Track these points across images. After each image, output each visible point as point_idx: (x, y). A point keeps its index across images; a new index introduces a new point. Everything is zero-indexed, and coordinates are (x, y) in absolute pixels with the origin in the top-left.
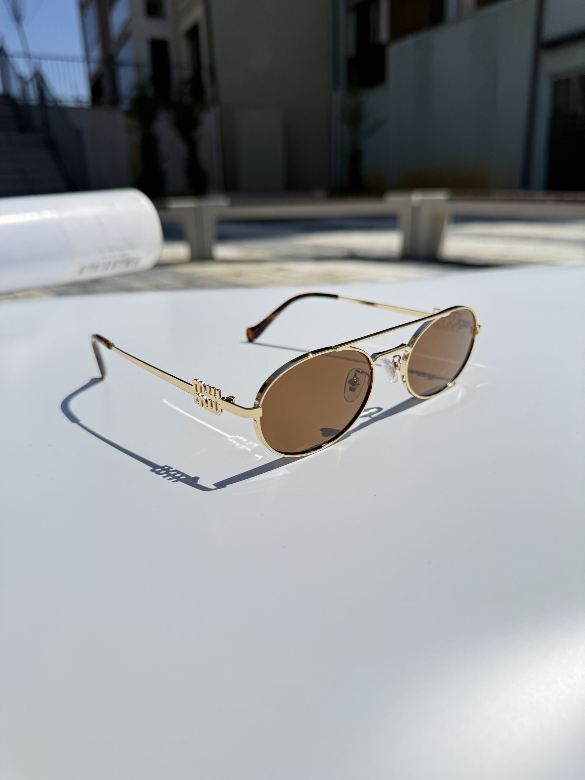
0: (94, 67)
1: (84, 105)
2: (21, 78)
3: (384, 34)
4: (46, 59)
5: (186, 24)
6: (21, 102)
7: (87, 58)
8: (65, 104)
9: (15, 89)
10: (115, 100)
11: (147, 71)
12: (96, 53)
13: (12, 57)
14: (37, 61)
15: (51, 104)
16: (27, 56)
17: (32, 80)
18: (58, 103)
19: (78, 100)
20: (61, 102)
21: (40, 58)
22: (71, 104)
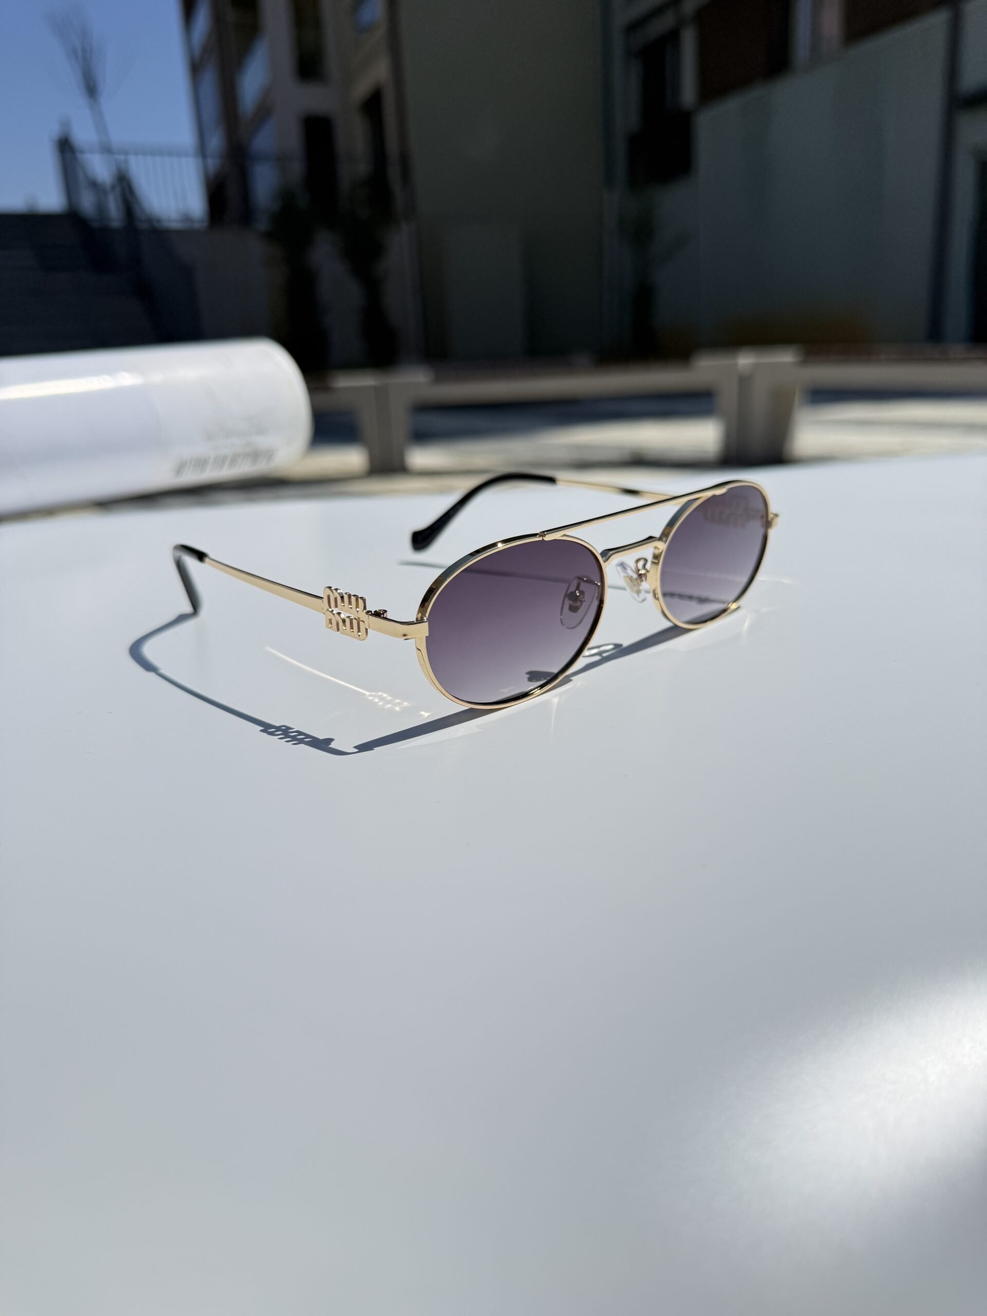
0: (213, 164)
1: (197, 226)
2: (94, 185)
3: (688, 92)
4: (136, 153)
5: (362, 89)
6: (96, 225)
7: (202, 150)
8: (166, 225)
9: (87, 203)
10: (246, 217)
11: (297, 169)
12: (216, 142)
13: (82, 152)
14: (122, 157)
15: (143, 226)
16: (107, 149)
17: (113, 188)
18: (155, 224)
19: (187, 218)
20: (159, 221)
21: (126, 153)
22: (175, 225)
